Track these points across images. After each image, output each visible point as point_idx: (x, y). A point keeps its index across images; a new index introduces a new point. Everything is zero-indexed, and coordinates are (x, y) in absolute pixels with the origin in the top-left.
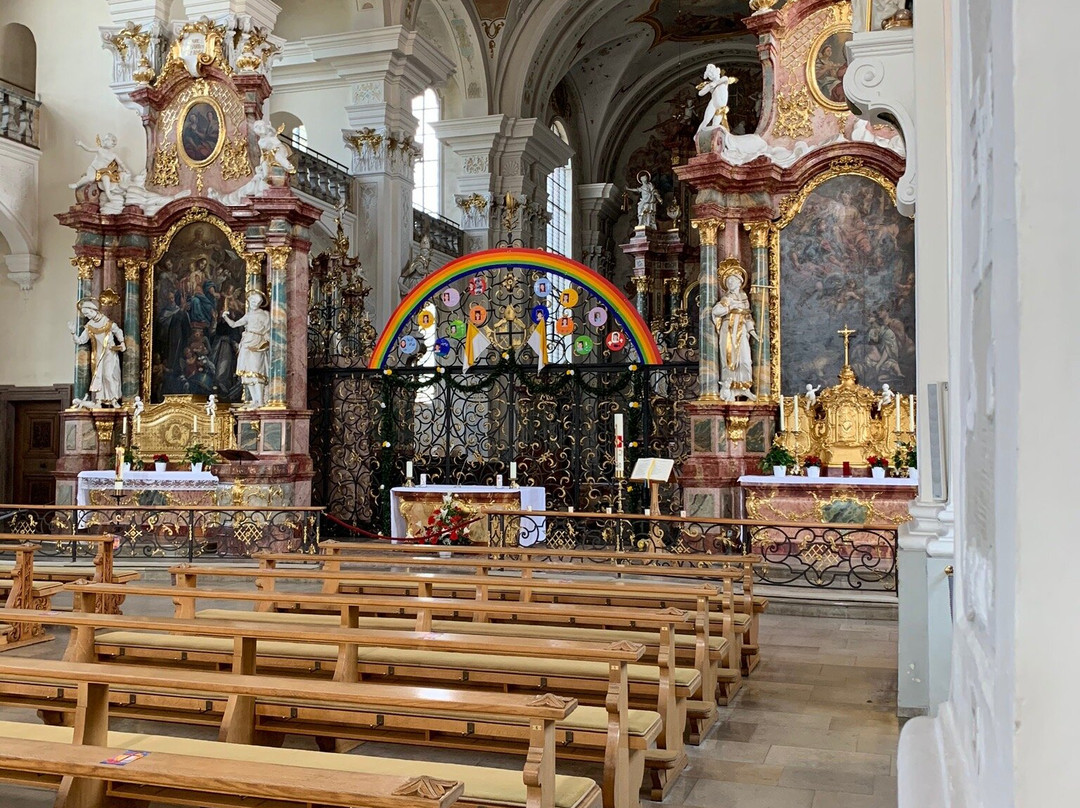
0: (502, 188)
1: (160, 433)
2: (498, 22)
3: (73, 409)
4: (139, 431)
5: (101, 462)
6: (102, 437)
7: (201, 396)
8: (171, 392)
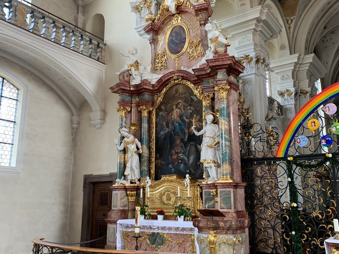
0: (298, 86)
1: (160, 197)
2: (292, 18)
3: (116, 185)
4: (148, 196)
5: (130, 214)
6: (130, 200)
7: (182, 176)
8: (165, 174)
